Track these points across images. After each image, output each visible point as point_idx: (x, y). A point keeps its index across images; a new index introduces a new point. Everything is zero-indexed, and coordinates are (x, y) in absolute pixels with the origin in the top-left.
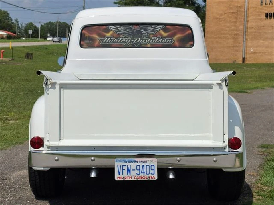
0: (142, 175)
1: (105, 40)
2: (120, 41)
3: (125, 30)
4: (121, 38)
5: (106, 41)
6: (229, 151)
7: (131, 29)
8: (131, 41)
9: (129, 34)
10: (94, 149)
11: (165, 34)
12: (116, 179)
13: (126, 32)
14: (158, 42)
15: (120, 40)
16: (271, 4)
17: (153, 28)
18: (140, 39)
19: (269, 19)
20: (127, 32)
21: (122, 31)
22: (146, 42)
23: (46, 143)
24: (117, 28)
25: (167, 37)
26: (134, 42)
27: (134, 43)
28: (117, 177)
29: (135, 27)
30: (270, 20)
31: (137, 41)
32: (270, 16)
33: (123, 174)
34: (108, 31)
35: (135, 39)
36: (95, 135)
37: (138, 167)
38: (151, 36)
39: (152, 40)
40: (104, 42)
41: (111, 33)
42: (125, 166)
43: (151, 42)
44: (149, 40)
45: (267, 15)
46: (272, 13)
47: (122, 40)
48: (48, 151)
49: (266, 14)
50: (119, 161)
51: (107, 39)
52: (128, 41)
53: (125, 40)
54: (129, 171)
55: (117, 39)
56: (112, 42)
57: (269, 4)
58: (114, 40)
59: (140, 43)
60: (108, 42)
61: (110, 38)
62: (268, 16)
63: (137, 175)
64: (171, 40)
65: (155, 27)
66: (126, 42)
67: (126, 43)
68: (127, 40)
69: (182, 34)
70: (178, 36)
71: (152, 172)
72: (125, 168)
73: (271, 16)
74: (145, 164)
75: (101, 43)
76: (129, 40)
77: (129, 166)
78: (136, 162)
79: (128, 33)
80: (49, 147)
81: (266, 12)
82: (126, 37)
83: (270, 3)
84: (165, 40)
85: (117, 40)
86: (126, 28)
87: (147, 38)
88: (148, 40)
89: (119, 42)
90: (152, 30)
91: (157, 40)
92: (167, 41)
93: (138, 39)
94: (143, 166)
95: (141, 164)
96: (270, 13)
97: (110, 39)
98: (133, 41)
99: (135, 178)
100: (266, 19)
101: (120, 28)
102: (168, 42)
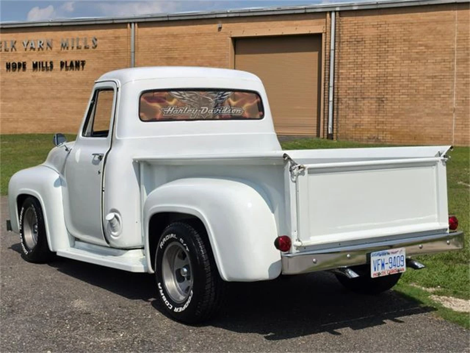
0: (393, 268)
1: (168, 111)
2: (186, 112)
3: (191, 97)
4: (187, 108)
5: (170, 112)
6: (450, 233)
7: (196, 95)
8: (198, 111)
9: (196, 103)
10: (340, 244)
11: (233, 103)
12: (372, 276)
13: (191, 100)
14: (227, 113)
15: (185, 110)
16: (14, 50)
17: (220, 95)
18: (207, 109)
19: (11, 71)
20: (193, 99)
21: (187, 98)
22: (215, 113)
23: (295, 243)
24: (181, 95)
25: (236, 106)
26: (202, 112)
27: (202, 114)
28: (373, 274)
29: (202, 93)
30: (13, 73)
31: (204, 111)
32: (13, 67)
33: (378, 270)
34: (171, 99)
35: (202, 109)
36: (340, 227)
37: (391, 259)
38: (219, 105)
39: (220, 110)
40: (167, 113)
41: (174, 101)
42: (379, 260)
43: (219, 112)
44: (218, 110)
45: (8, 66)
46: (17, 63)
47: (188, 111)
48: (297, 253)
49: (7, 63)
50: (375, 255)
51: (171, 109)
52: (194, 112)
53: (191, 110)
54: (383, 265)
55: (182, 109)
56: (176, 113)
57: (10, 50)
58: (179, 110)
59: (209, 114)
60: (172, 113)
61: (173, 108)
62: (10, 67)
63: (390, 269)
64: (240, 110)
65: (222, 94)
66: (193, 112)
67: (193, 114)
68: (194, 110)
69: (251, 102)
70: (247, 105)
71: (402, 263)
72: (380, 262)
73: (16, 67)
74: (396, 255)
75: (164, 115)
76: (195, 110)
77: (383, 260)
78: (388, 254)
79: (193, 101)
80: (298, 248)
81: (8, 61)
82: (192, 107)
83: (12, 49)
84: (235, 110)
85: (182, 111)
86: (191, 95)
87: (215, 107)
88: (216, 109)
89: (184, 112)
90: (220, 97)
91: (225, 110)
92: (236, 111)
93: (206, 109)
94: (395, 257)
95: (392, 256)
96: (13, 64)
97: (174, 110)
98: (200, 112)
99: (388, 272)
100: (7, 71)
101: (185, 94)
102: (238, 113)
